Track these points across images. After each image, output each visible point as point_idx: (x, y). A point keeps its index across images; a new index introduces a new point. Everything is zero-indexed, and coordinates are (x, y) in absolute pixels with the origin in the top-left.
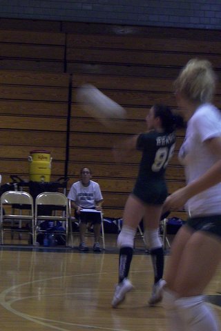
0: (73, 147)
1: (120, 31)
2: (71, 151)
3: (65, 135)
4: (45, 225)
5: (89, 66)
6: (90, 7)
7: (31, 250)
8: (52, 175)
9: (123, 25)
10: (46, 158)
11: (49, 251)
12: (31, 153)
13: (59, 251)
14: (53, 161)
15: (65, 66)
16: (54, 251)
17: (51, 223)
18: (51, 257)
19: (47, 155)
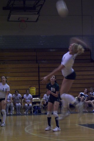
0: (41, 84)
1: (51, 50)
2: (40, 86)
3: (38, 81)
4: (34, 107)
5: (43, 61)
6: (42, 44)
7: (31, 115)
8: (36, 93)
9: (52, 49)
10: (34, 88)
11: (36, 115)
12: (30, 87)
13: (39, 115)
14: (36, 89)
15: (37, 62)
16: (38, 115)
17: (36, 107)
18: (37, 116)
19: (34, 87)
